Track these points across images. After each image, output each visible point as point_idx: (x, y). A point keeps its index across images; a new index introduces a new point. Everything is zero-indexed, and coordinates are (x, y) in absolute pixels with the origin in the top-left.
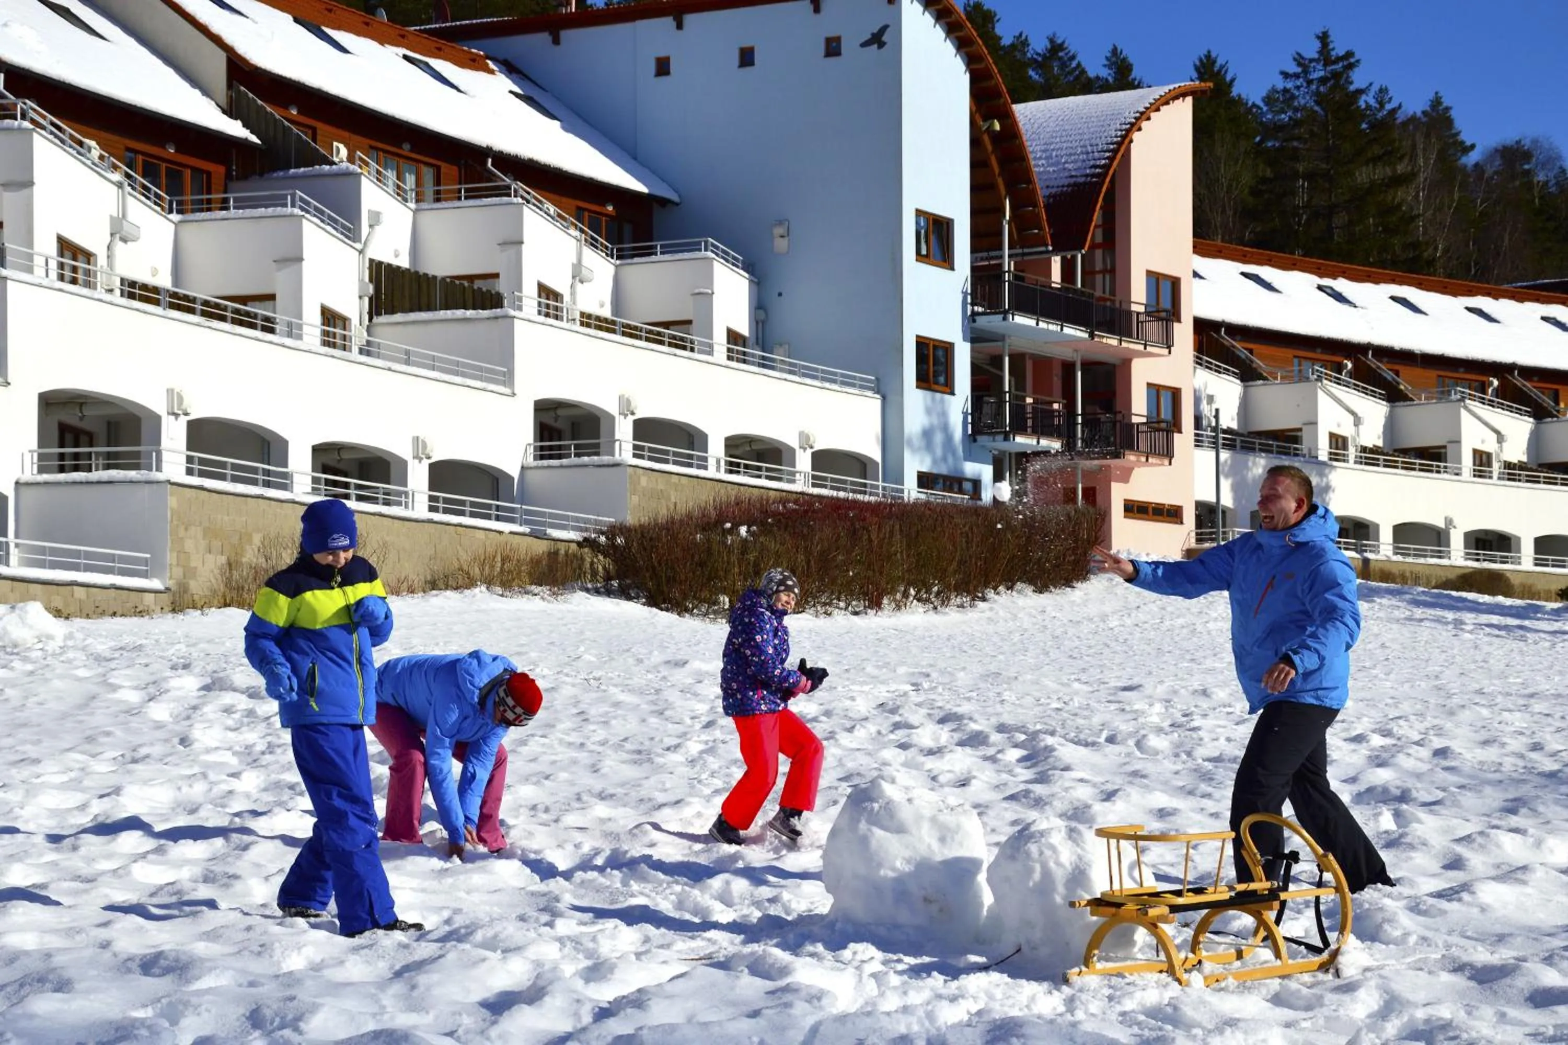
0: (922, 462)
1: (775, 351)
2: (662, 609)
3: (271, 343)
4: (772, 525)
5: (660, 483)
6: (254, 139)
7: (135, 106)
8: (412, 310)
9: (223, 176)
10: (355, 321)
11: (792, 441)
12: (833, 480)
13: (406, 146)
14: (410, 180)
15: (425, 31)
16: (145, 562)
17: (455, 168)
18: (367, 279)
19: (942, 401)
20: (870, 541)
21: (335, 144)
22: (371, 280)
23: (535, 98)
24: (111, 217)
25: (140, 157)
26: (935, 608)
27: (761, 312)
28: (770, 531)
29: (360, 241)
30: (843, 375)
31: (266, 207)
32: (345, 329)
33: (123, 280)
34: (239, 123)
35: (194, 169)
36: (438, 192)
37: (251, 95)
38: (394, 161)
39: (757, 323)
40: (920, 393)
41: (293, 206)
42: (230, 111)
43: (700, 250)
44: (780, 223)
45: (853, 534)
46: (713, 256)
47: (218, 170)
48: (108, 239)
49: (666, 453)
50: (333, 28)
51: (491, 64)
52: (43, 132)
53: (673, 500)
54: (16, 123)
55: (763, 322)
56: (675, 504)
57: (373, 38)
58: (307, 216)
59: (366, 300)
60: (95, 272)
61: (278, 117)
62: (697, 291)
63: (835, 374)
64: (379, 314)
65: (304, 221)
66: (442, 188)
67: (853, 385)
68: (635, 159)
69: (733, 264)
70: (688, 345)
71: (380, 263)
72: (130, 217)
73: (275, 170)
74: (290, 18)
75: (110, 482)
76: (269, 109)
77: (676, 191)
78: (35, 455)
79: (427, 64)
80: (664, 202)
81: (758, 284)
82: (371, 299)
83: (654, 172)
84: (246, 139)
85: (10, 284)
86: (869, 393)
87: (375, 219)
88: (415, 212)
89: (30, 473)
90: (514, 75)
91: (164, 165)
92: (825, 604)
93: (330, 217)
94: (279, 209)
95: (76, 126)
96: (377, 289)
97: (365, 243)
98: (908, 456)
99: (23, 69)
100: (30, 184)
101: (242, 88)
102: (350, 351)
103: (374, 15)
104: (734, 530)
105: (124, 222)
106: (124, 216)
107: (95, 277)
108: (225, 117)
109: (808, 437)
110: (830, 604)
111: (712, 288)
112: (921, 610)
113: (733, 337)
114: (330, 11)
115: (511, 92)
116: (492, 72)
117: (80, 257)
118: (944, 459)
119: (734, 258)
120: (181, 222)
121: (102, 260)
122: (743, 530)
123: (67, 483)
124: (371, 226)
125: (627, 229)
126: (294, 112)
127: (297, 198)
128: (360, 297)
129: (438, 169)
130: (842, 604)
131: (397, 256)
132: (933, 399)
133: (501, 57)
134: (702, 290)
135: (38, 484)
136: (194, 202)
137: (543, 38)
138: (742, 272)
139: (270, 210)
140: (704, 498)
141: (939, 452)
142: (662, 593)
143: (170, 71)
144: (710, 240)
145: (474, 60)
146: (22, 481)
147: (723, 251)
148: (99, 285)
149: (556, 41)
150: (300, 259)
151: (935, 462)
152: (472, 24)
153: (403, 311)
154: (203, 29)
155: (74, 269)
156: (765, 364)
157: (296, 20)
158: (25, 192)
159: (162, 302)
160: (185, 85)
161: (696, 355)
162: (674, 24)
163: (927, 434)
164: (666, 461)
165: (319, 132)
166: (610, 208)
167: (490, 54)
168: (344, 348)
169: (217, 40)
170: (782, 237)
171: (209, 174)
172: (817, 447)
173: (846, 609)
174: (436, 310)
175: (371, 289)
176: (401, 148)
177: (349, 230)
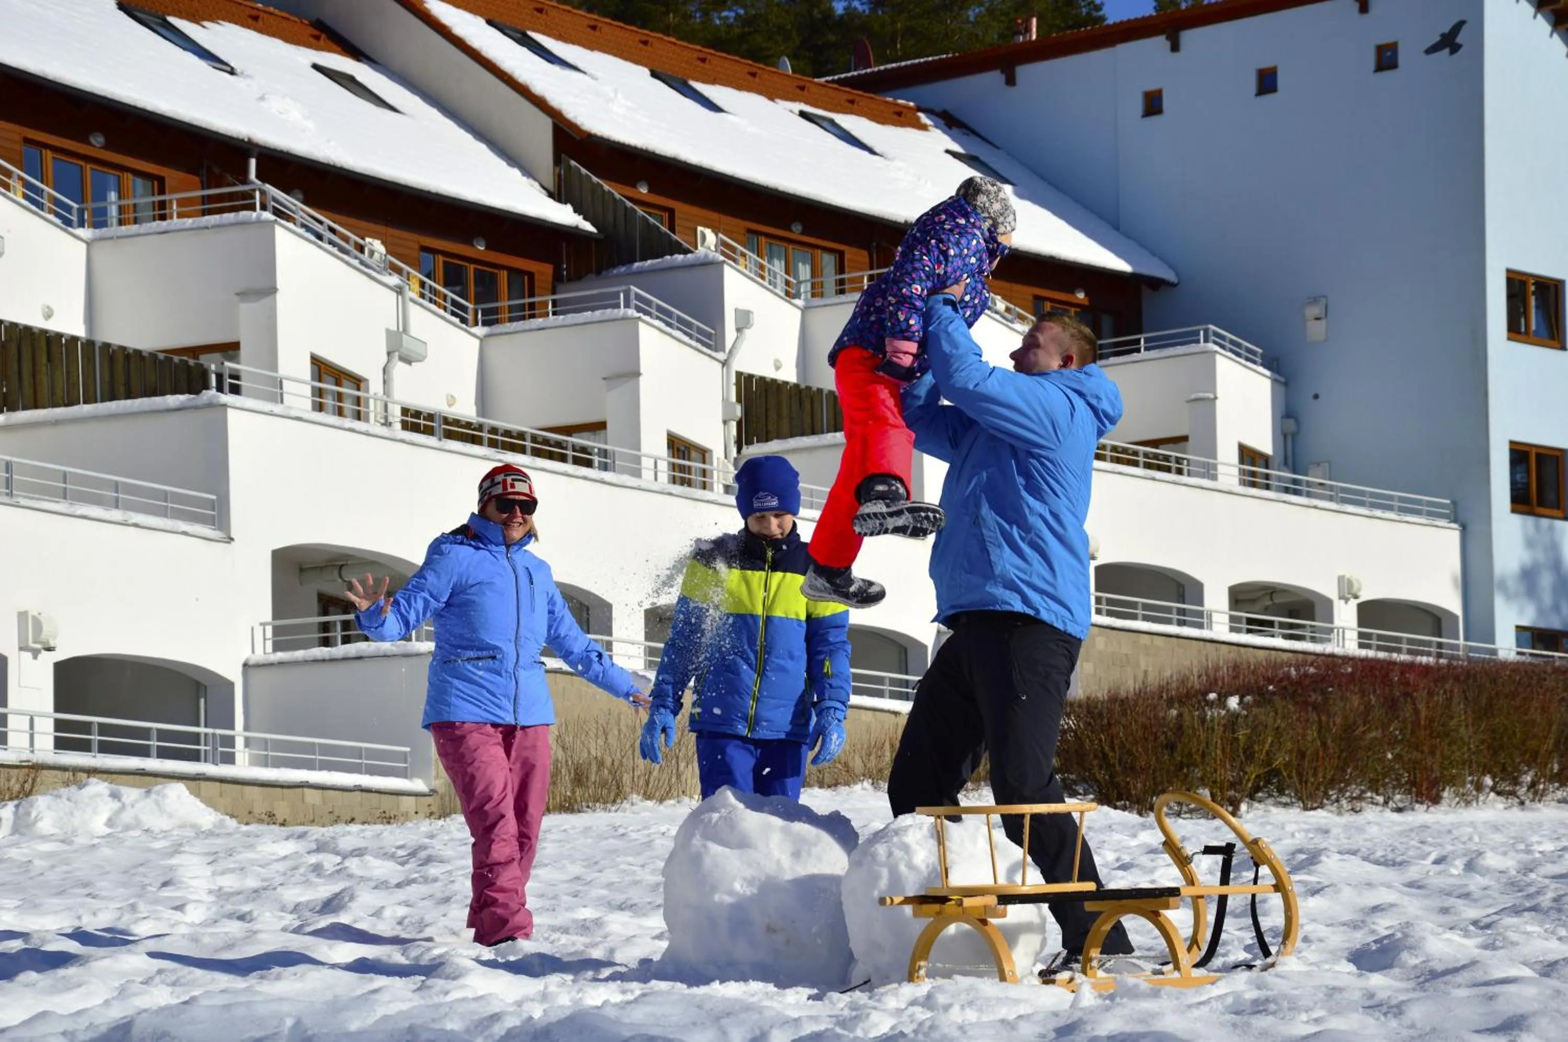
0: (1521, 612)
1: (1310, 472)
2: (1116, 808)
3: (585, 478)
4: (1273, 693)
5: (1125, 645)
6: (588, 227)
7: (429, 192)
8: (792, 435)
9: (550, 279)
10: (718, 453)
11: (1327, 588)
12: (1380, 637)
13: (797, 228)
14: (804, 271)
15: (839, 82)
16: (404, 757)
17: (865, 253)
18: (733, 398)
19: (1551, 529)
20: (1416, 712)
21: (700, 229)
22: (739, 400)
23: (982, 158)
24: (388, 331)
25: (440, 259)
26: (1522, 803)
27: (1291, 422)
28: (1270, 702)
29: (723, 350)
30: (1401, 499)
31: (593, 309)
32: (704, 462)
33: (405, 411)
34: (569, 208)
35: (511, 270)
36: (841, 282)
37: (584, 171)
38: (780, 247)
39: (1285, 436)
40: (1517, 519)
41: (627, 305)
42: (558, 194)
43: (1198, 341)
44: (1315, 300)
45: (1392, 705)
46: (1217, 348)
47: (543, 271)
48: (385, 358)
49: (1134, 605)
50: (705, 81)
51: (924, 118)
52: (290, 225)
53: (1143, 667)
54: (254, 215)
55: (1294, 436)
56: (1146, 672)
57: (760, 92)
58: (647, 318)
59: (733, 426)
60: (367, 400)
61: (618, 196)
62: (1193, 396)
63: (1391, 498)
64: (749, 442)
65: (641, 325)
66: (845, 276)
67: (1418, 512)
68: (1117, 228)
69: (1247, 359)
70: (1174, 465)
71: (751, 377)
72: (414, 330)
73: (614, 266)
74: (646, 72)
75: (359, 658)
76: (606, 187)
77: (1171, 267)
78: (269, 630)
79: (832, 122)
80: (1156, 283)
81: (1286, 384)
82: (739, 424)
83: (1142, 245)
84: (577, 228)
85: (230, 412)
86: (1442, 522)
87: (744, 320)
88: (804, 310)
89: (264, 651)
90: (955, 131)
91: (472, 266)
92: (1352, 799)
93: (680, 320)
94: (609, 311)
95: (338, 217)
96: (747, 411)
97: (730, 352)
98: (1499, 603)
99: (281, 152)
100: (272, 290)
101: (573, 163)
102: (712, 490)
103: (773, 65)
104: (1221, 702)
105: (404, 336)
106: (405, 330)
107: (367, 406)
108: (551, 201)
109: (1350, 583)
110: (1360, 798)
111: (1214, 390)
112: (1501, 806)
113: (1247, 455)
114: (703, 60)
115: (948, 151)
116: (924, 128)
117: (345, 382)
118: (1556, 608)
119: (1248, 350)
120: (488, 336)
121: (375, 386)
122: (1233, 702)
123: (306, 662)
124: (739, 330)
125: (1107, 322)
126: (644, 190)
127: (632, 296)
128: (725, 422)
129: (841, 255)
130: (1380, 799)
131: (778, 368)
132: (1537, 528)
133: (938, 109)
134: (1201, 395)
135: (271, 665)
136: (511, 309)
137: (994, 78)
138: (1261, 369)
139: (598, 313)
140: (1187, 663)
141: (1547, 597)
142: (1116, 786)
143: (482, 147)
144: (1212, 327)
145: (899, 114)
146: (251, 662)
147: (1232, 342)
148: (372, 416)
149: (1011, 81)
150: (638, 374)
151: (1541, 612)
152: (900, 68)
153: (779, 437)
154: (523, 91)
155: (340, 397)
156: (1293, 489)
157: (654, 75)
158: (266, 301)
159: (437, 430)
160: (500, 164)
161: (1184, 479)
162: (1168, 44)
163: (1528, 576)
164: (1134, 617)
165: (677, 214)
166: (1081, 295)
167: (923, 106)
168: (704, 486)
169: (540, 103)
170: (1317, 319)
171: (531, 275)
172: (1365, 596)
173: (1386, 803)
174: (822, 433)
175: (738, 411)
176: (790, 230)
177: (709, 336)
